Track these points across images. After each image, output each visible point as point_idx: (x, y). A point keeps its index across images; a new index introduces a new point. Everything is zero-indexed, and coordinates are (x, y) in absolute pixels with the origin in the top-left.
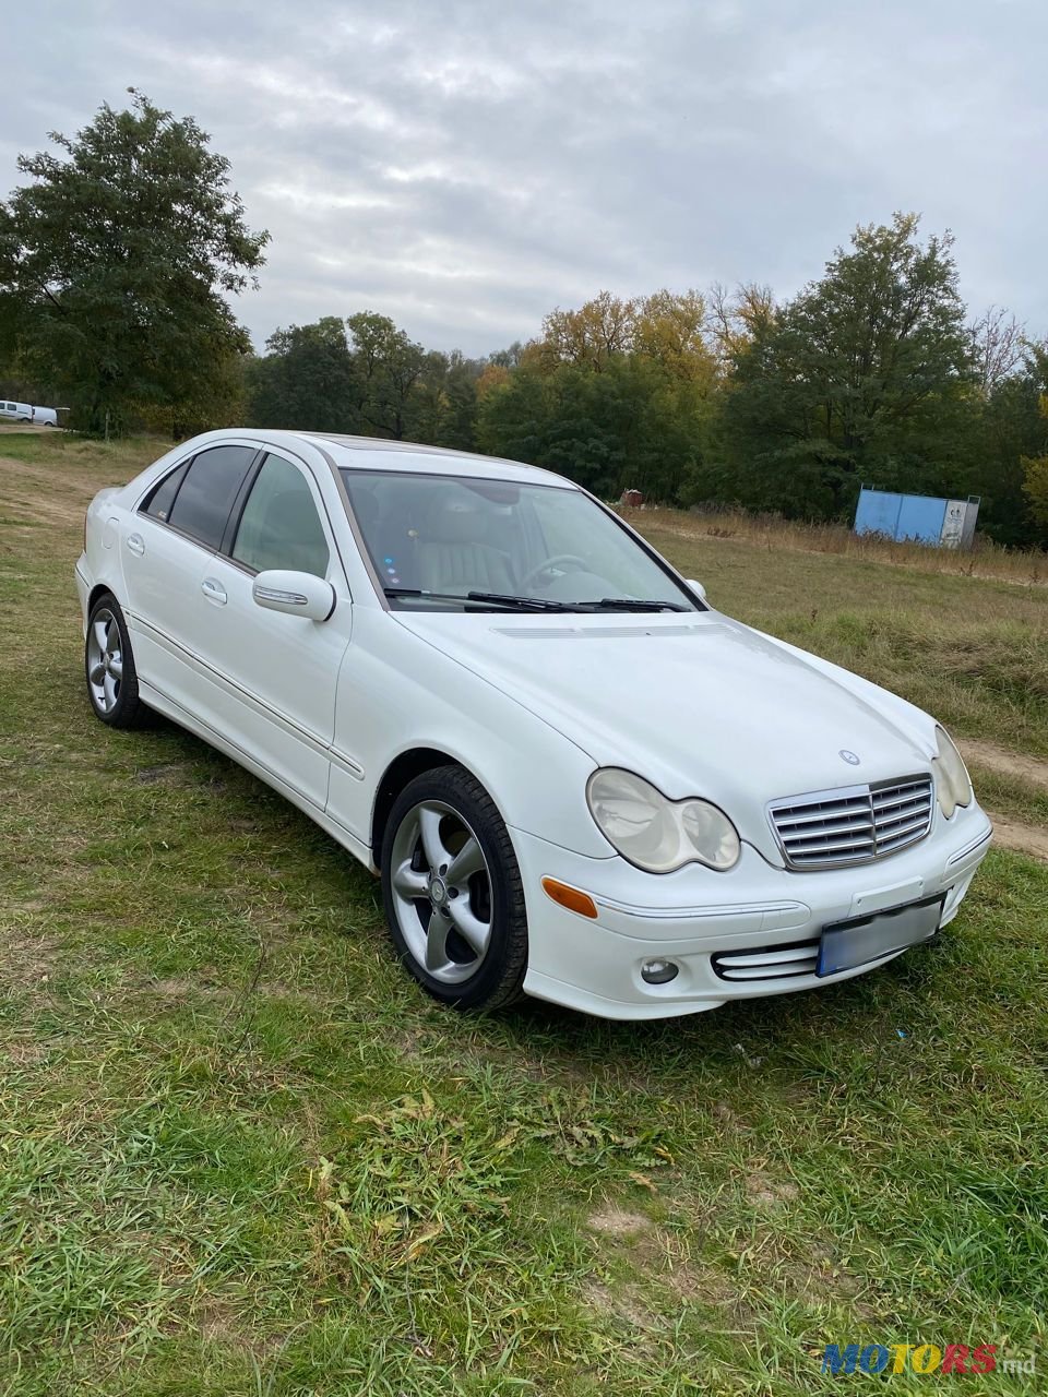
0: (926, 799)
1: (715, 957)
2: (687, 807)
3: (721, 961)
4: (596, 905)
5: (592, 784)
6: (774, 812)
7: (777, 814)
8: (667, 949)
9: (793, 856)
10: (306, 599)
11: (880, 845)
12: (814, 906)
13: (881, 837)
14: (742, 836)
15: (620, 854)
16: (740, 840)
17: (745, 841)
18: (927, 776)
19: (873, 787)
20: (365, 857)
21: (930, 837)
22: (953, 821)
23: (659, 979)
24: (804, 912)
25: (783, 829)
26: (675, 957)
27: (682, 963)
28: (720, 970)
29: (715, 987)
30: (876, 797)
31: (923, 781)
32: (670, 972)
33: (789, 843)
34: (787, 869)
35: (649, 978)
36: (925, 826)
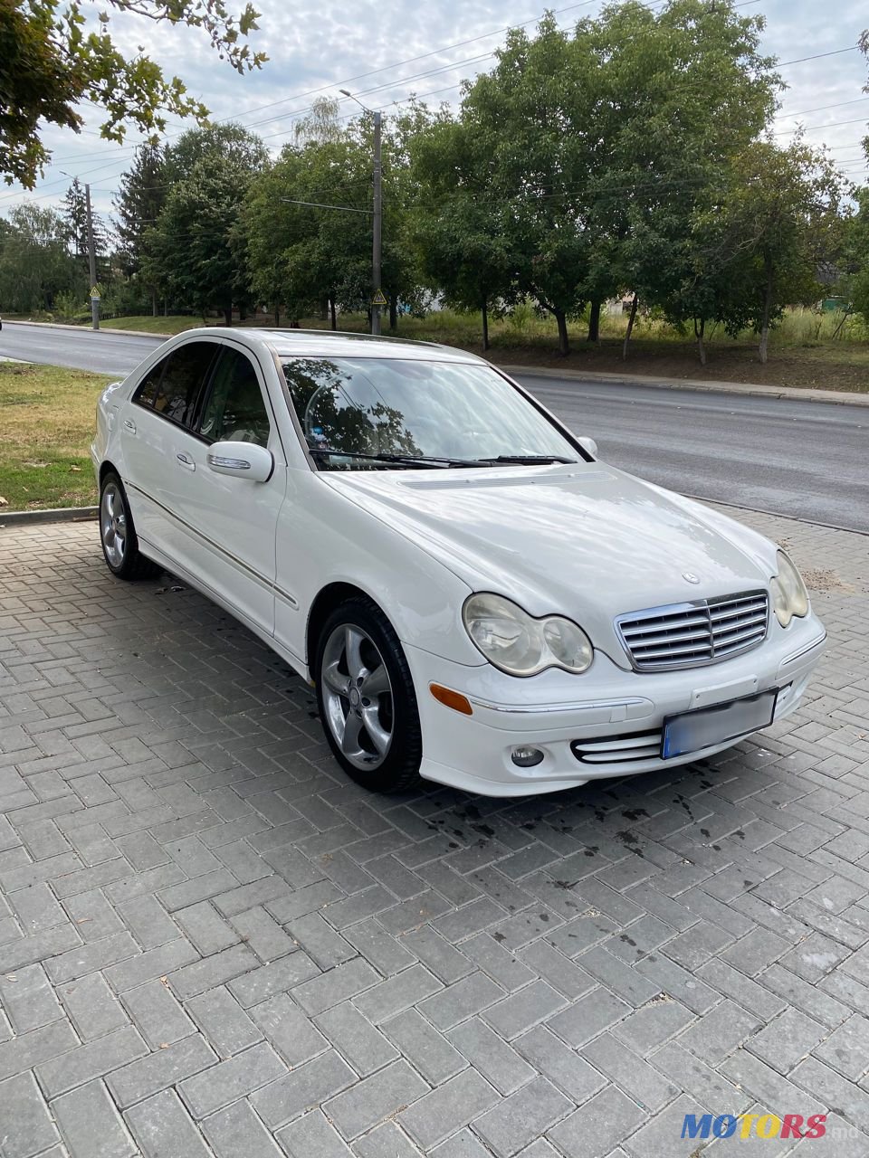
0: (763, 611)
1: (574, 744)
2: (548, 623)
3: (579, 748)
4: (471, 704)
5: (468, 605)
6: (622, 625)
7: (625, 626)
8: (531, 739)
9: (640, 660)
10: (249, 464)
11: (718, 649)
12: (656, 701)
13: (717, 644)
14: (595, 645)
15: (490, 662)
16: (593, 648)
17: (598, 649)
18: (764, 591)
19: (710, 601)
20: (303, 672)
21: (766, 643)
22: (789, 629)
23: (528, 763)
24: (647, 707)
25: (629, 638)
26: (539, 744)
27: (546, 749)
28: (579, 755)
29: (575, 769)
30: (714, 610)
31: (760, 596)
32: (538, 757)
33: (635, 650)
34: (633, 671)
35: (519, 762)
36: (762, 633)
